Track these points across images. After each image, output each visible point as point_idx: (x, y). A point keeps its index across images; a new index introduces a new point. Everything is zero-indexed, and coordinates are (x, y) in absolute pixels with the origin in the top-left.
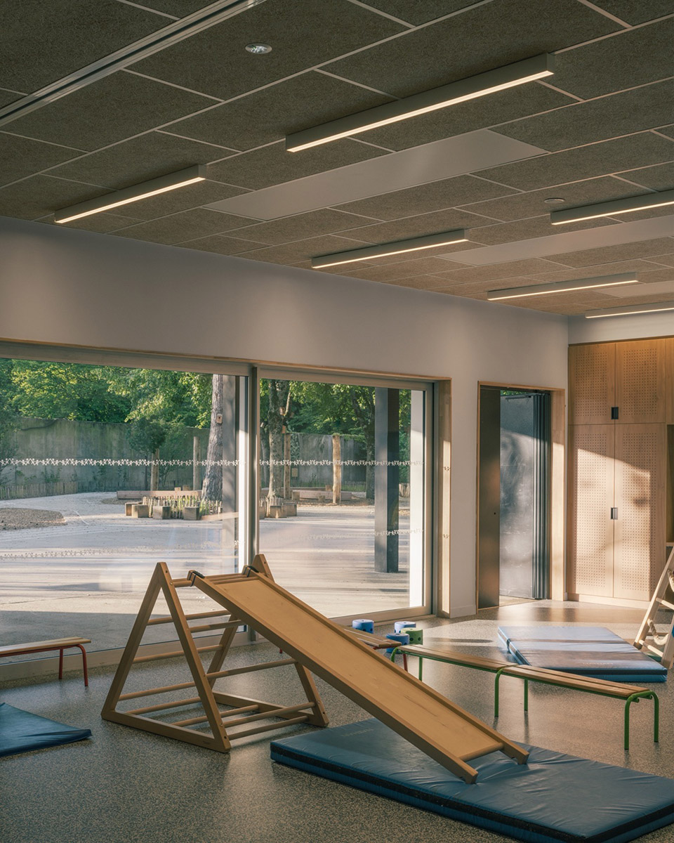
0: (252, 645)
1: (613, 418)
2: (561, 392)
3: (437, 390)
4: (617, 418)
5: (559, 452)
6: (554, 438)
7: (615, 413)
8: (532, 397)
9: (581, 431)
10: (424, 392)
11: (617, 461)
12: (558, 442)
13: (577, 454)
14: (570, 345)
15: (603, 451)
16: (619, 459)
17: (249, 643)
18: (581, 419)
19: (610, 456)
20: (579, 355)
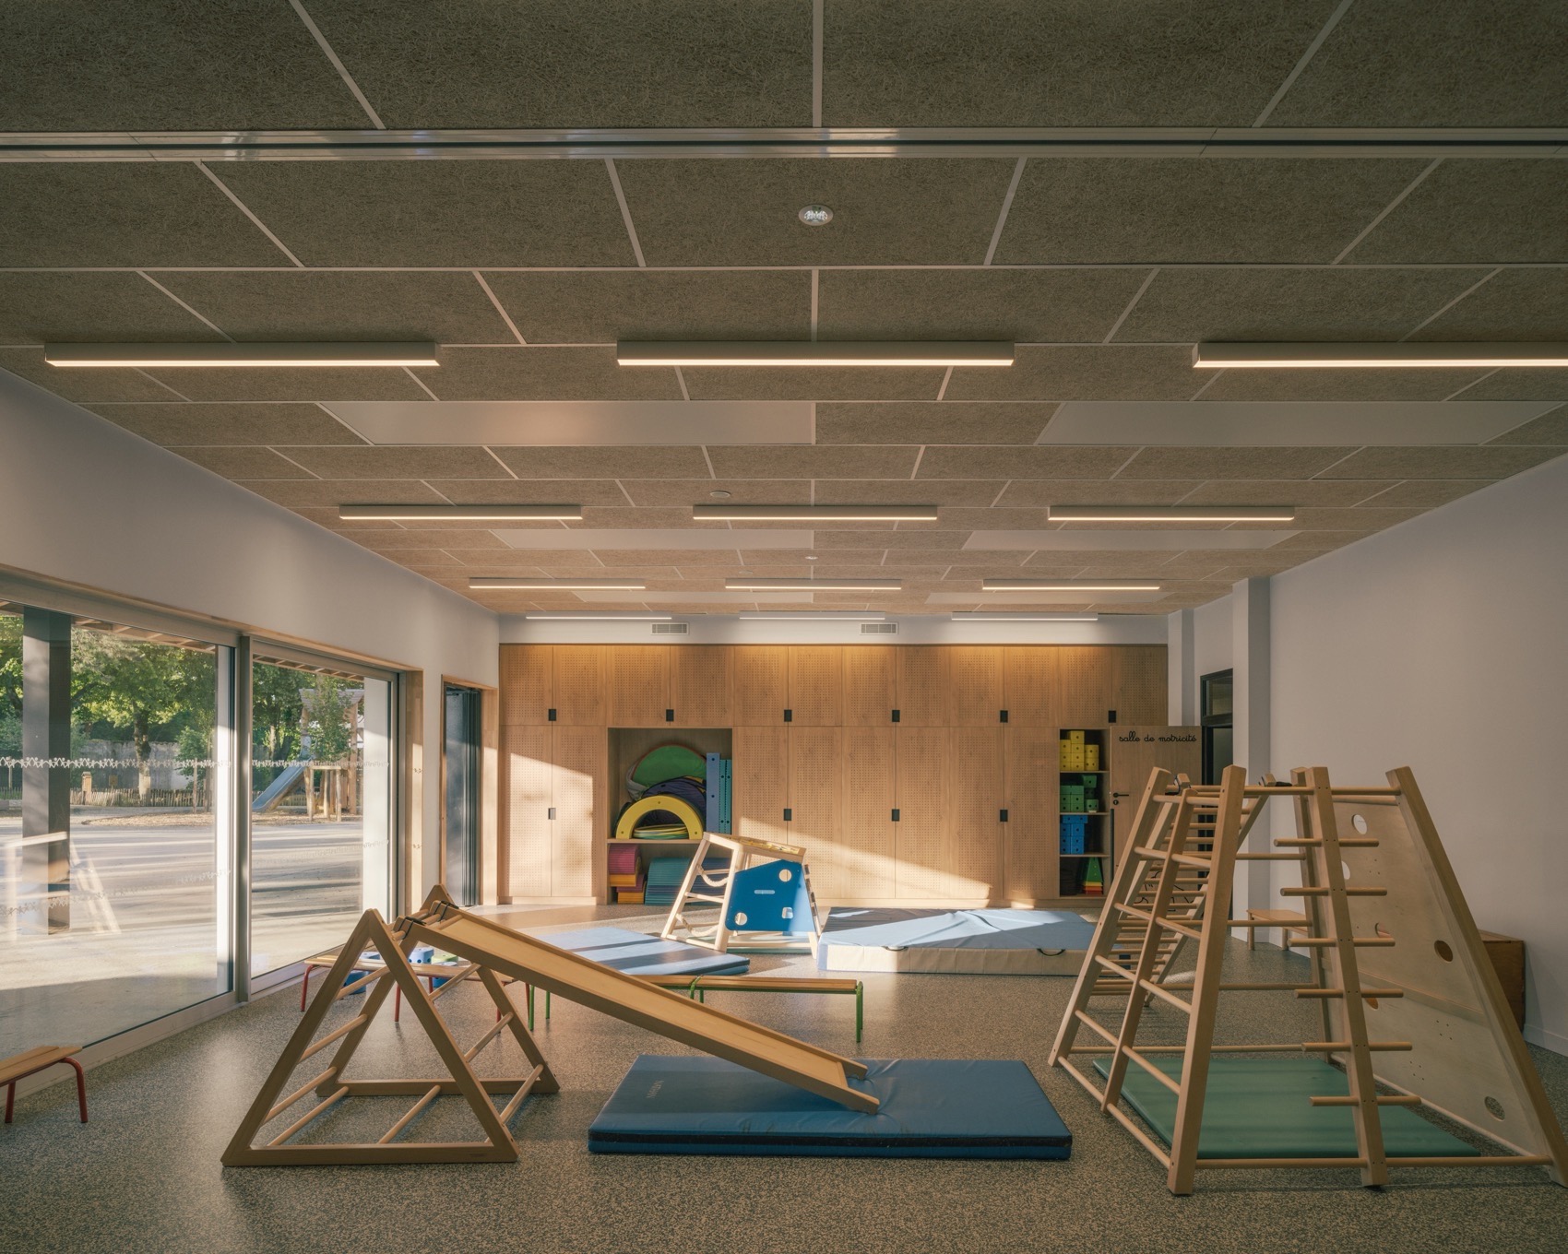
0: (242, 1007)
1: (550, 720)
2: (492, 692)
3: (403, 681)
4: (555, 720)
5: (490, 757)
6: (485, 740)
7: (552, 715)
8: (461, 695)
9: (514, 732)
10: (389, 683)
11: (554, 766)
12: (490, 746)
13: (509, 761)
14: (500, 644)
15: (538, 756)
16: (557, 764)
17: (236, 1006)
18: (515, 719)
19: (547, 761)
20: (511, 655)
